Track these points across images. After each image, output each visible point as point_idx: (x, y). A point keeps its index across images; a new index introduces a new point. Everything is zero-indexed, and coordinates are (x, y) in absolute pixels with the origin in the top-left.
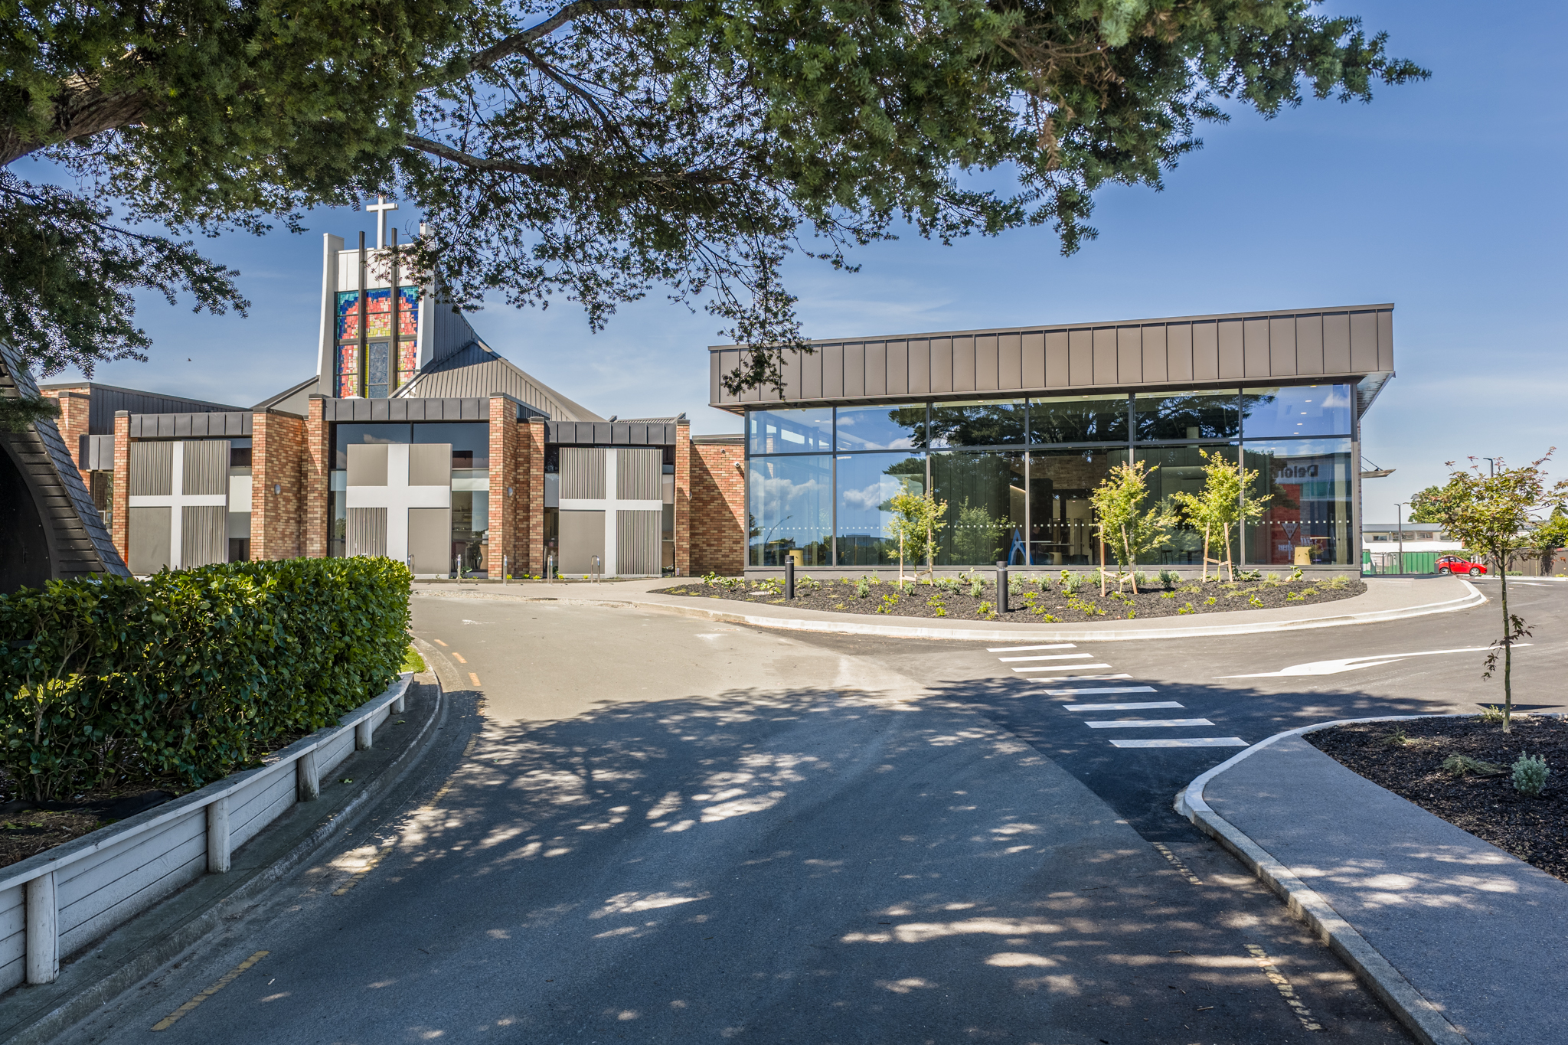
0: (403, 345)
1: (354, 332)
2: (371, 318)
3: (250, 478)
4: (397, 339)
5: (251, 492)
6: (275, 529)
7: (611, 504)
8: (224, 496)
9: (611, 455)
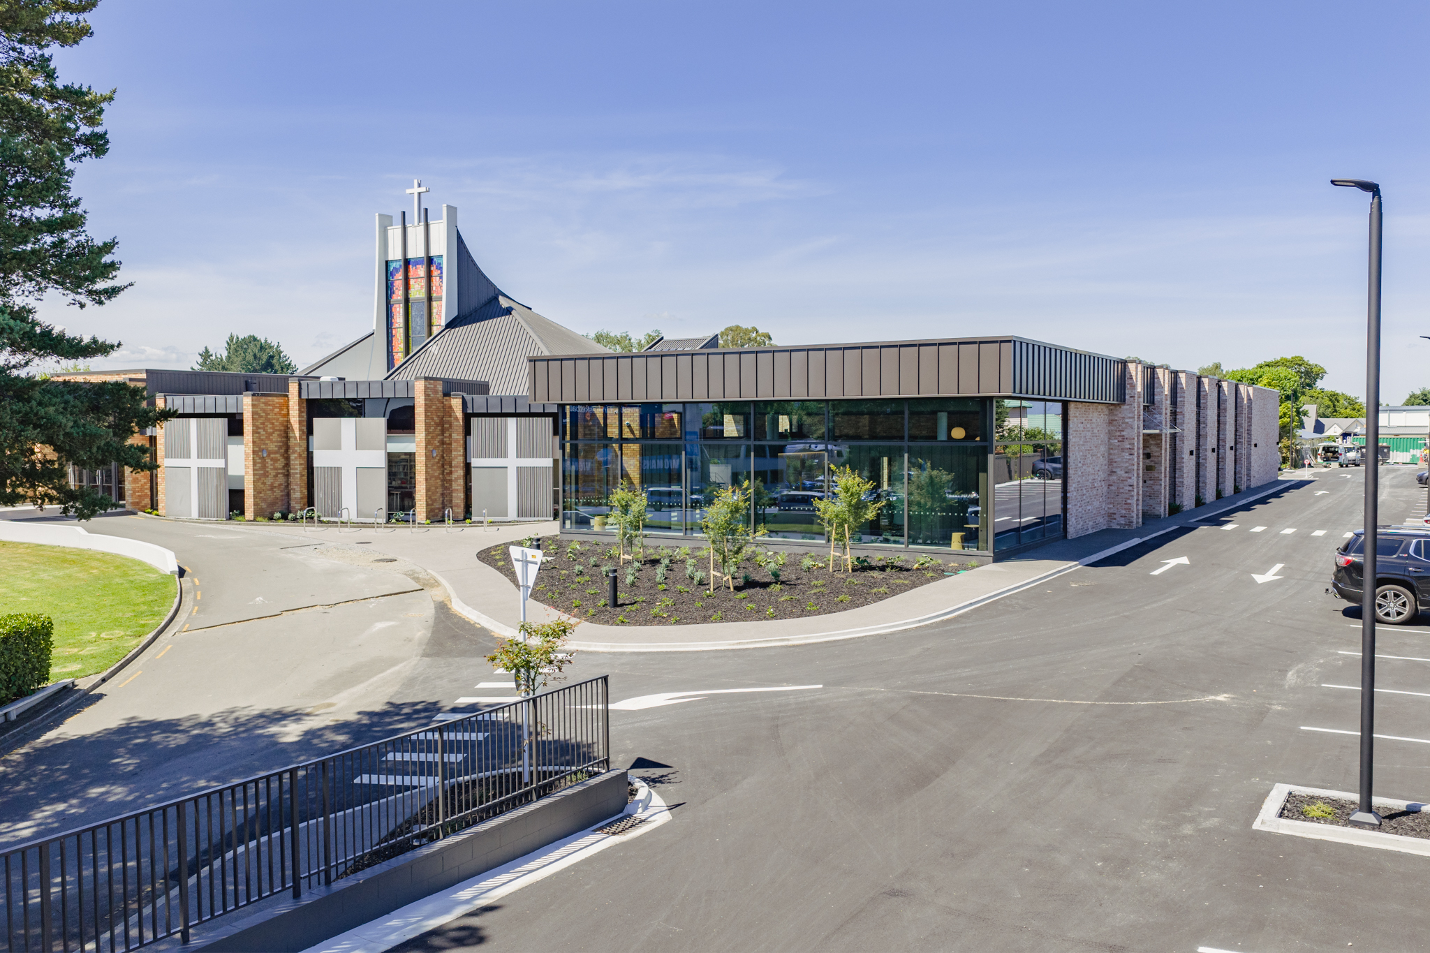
0: (434, 304)
1: (398, 295)
2: (412, 282)
3: (243, 446)
4: (430, 299)
5: (244, 456)
6: (264, 483)
7: (512, 462)
8: (223, 460)
9: (512, 422)
